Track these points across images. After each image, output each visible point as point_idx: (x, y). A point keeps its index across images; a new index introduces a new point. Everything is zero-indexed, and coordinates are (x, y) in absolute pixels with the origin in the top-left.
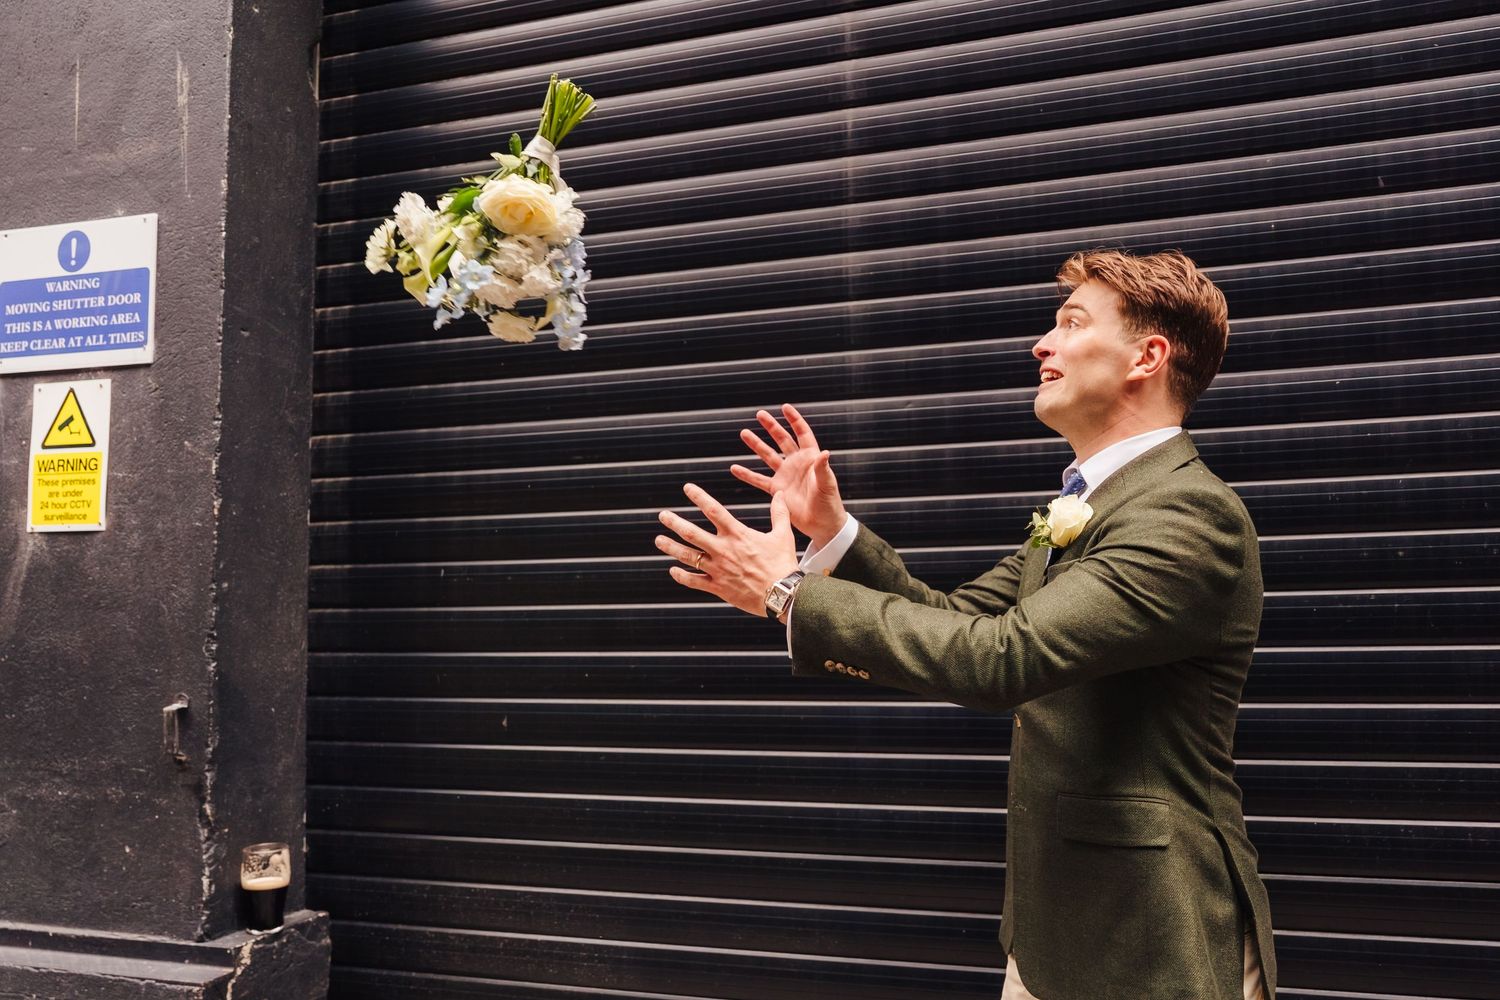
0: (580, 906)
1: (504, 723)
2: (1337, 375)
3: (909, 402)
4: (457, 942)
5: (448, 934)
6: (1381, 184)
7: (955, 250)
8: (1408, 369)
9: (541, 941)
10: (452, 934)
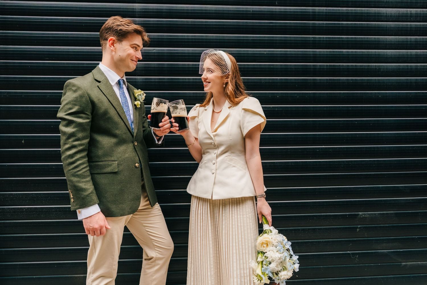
0: (52, 196)
1: (23, 142)
2: (265, 51)
3: (154, 49)
4: (8, 210)
5: (5, 208)
6: (277, 4)
7: (168, 7)
8: (281, 51)
9: (39, 207)
10: (6, 208)
